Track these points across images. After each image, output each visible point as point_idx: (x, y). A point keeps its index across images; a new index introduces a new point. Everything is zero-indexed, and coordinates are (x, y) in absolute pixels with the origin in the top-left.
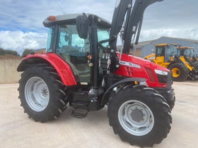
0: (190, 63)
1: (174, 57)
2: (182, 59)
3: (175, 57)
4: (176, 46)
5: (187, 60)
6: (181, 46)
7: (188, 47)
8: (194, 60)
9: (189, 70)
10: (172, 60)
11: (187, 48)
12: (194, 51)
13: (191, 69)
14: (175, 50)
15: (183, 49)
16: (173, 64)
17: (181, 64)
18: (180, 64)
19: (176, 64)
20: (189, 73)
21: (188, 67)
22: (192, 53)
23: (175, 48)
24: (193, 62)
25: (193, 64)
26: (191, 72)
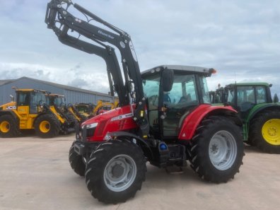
0: (62, 114)
1: (42, 107)
2: (52, 109)
3: (44, 107)
4: (44, 93)
5: (58, 110)
6: (50, 93)
7: (59, 95)
8: (66, 110)
9: (61, 122)
10: (40, 110)
11: (57, 96)
12: (65, 100)
13: (63, 121)
14: (44, 99)
15: (52, 97)
16: (41, 116)
17: (52, 116)
18: (50, 116)
19: (45, 115)
20: (61, 127)
21: (60, 119)
22: (64, 102)
23: (43, 95)
24: (64, 113)
25: (65, 115)
26: (63, 124)
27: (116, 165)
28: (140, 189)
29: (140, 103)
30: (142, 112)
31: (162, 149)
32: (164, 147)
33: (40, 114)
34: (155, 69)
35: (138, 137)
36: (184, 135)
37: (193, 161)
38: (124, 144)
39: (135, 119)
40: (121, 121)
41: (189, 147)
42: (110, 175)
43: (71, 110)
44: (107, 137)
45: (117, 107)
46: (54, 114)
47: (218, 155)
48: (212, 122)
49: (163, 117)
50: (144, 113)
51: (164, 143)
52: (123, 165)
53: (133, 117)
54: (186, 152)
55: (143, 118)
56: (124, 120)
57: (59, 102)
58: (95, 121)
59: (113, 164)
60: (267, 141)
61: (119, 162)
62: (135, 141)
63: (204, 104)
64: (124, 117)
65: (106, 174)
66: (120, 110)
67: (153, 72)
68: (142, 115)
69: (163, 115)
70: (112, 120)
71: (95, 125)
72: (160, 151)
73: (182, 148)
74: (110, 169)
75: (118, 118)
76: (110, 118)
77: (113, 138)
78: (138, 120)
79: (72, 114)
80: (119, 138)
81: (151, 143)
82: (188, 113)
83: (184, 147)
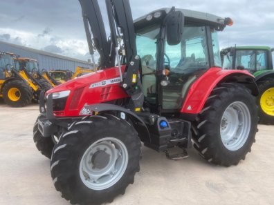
0: (34, 80)
1: (10, 72)
2: (23, 75)
3: (13, 72)
4: (12, 55)
5: (29, 76)
6: (19, 56)
7: (30, 59)
8: (40, 77)
9: (33, 89)
10: (8, 76)
11: (28, 60)
12: (38, 65)
13: (35, 88)
14: (11, 62)
15: (23, 61)
16: (9, 82)
17: (22, 82)
18: (19, 82)
19: (14, 81)
20: (34, 94)
21: (32, 85)
22: (37, 67)
23: (12, 58)
24: (37, 79)
25: (38, 82)
26: (35, 92)
27: (99, 151)
28: (132, 182)
29: (132, 63)
30: (134, 76)
31: (162, 127)
32: (164, 124)
33: (8, 80)
34: (153, 14)
35: (128, 111)
36: (189, 108)
37: (200, 140)
38: (111, 122)
39: (125, 86)
40: (104, 88)
41: (195, 123)
42: (90, 166)
43: (45, 76)
44: (85, 111)
45: (98, 69)
46: (24, 81)
47: (227, 132)
48: (226, 90)
49: (164, 83)
50: (137, 78)
51: (164, 118)
52: (108, 151)
53: (122, 83)
54: (192, 130)
55: (135, 84)
56: (109, 87)
57: (31, 66)
58: (67, 87)
59: (94, 151)
60: (265, 111)
61: (102, 147)
62: (123, 116)
63: (214, 67)
64: (108, 82)
65: (84, 166)
66: (102, 74)
67: (149, 18)
68: (134, 80)
69: (166, 80)
70: (91, 87)
71: (65, 94)
72: (160, 129)
73: (186, 125)
74: (89, 158)
75: (99, 85)
76: (89, 85)
77: (94, 113)
78: (128, 88)
79: (46, 81)
80: (102, 113)
81: (148, 119)
82: (194, 78)
83: (189, 123)
